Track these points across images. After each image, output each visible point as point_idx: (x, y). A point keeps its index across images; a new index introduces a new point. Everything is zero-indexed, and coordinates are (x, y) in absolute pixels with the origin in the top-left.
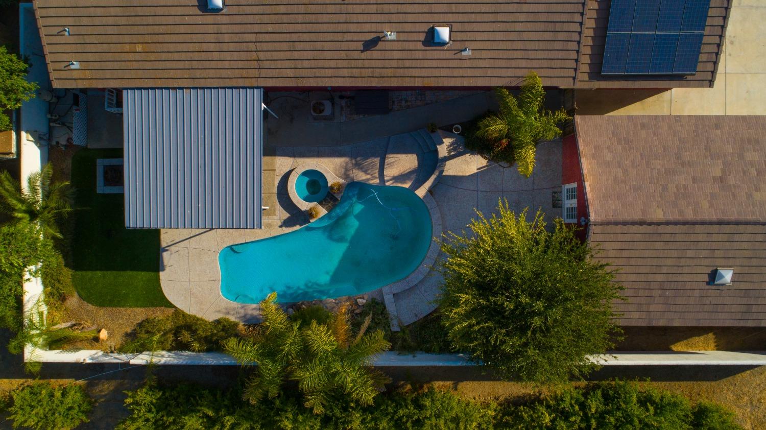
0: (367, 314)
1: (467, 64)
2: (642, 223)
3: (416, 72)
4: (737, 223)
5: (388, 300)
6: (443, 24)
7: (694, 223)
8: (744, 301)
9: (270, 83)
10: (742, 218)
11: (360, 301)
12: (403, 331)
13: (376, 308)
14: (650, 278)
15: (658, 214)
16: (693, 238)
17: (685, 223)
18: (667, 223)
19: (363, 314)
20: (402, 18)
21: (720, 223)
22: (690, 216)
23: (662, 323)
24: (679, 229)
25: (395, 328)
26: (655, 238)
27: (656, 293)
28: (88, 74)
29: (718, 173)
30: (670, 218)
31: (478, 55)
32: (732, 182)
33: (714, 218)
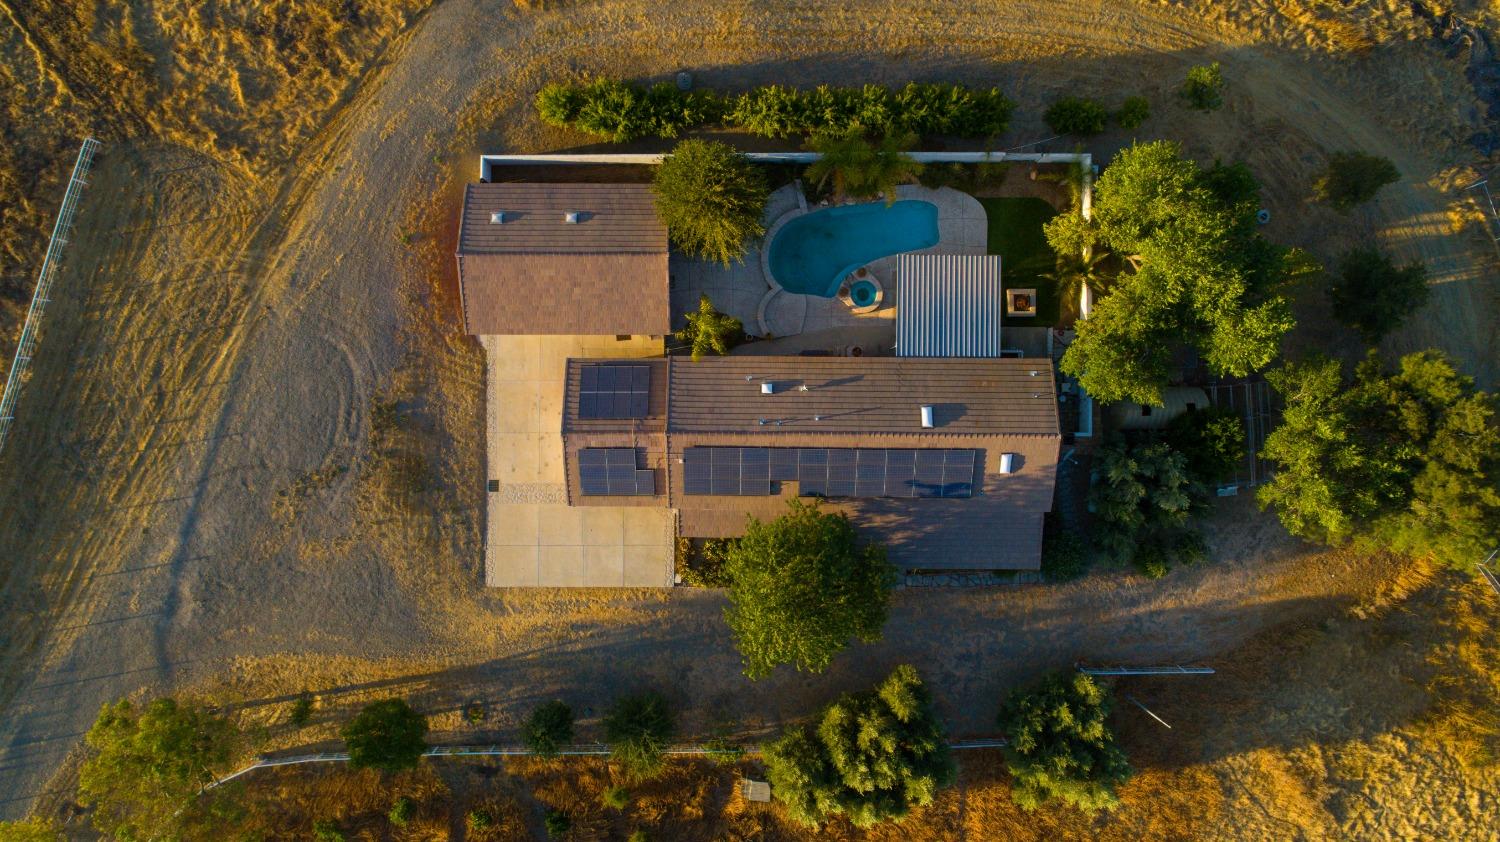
0: (821, 193)
1: (748, 371)
2: (634, 253)
3: (785, 365)
4: (568, 253)
5: (803, 204)
6: (767, 395)
7: (598, 253)
8: (554, 201)
9: (891, 359)
10: (565, 257)
11: (826, 203)
12: (792, 180)
13: (813, 197)
14: (621, 217)
15: (622, 259)
16: (597, 244)
17: (604, 253)
18: (616, 253)
19: (823, 192)
20: (796, 400)
21: (581, 253)
22: (601, 258)
23: (609, 186)
24: (607, 249)
25: (798, 181)
26: (623, 244)
27: (616, 206)
28: (1024, 367)
29: (577, 290)
30: (614, 257)
31: (741, 376)
32: (568, 283)
33: (584, 257)
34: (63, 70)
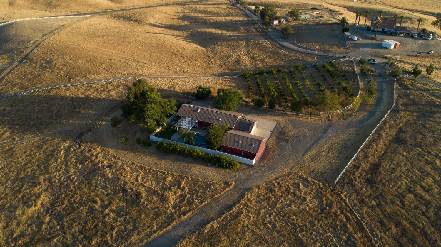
34: (342, 199)
